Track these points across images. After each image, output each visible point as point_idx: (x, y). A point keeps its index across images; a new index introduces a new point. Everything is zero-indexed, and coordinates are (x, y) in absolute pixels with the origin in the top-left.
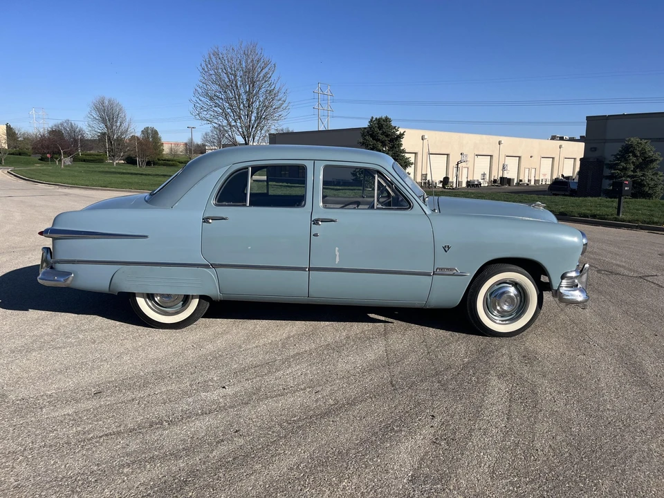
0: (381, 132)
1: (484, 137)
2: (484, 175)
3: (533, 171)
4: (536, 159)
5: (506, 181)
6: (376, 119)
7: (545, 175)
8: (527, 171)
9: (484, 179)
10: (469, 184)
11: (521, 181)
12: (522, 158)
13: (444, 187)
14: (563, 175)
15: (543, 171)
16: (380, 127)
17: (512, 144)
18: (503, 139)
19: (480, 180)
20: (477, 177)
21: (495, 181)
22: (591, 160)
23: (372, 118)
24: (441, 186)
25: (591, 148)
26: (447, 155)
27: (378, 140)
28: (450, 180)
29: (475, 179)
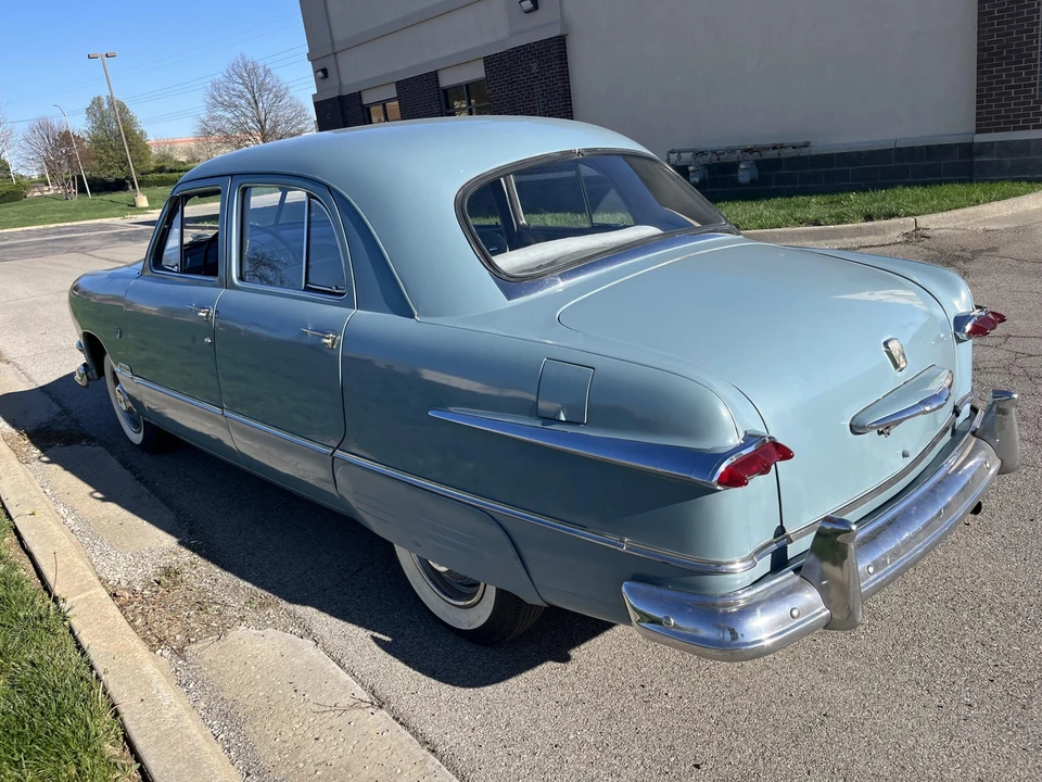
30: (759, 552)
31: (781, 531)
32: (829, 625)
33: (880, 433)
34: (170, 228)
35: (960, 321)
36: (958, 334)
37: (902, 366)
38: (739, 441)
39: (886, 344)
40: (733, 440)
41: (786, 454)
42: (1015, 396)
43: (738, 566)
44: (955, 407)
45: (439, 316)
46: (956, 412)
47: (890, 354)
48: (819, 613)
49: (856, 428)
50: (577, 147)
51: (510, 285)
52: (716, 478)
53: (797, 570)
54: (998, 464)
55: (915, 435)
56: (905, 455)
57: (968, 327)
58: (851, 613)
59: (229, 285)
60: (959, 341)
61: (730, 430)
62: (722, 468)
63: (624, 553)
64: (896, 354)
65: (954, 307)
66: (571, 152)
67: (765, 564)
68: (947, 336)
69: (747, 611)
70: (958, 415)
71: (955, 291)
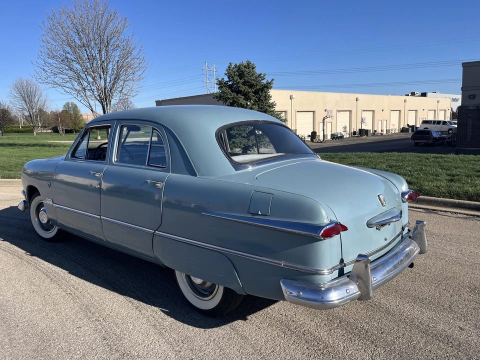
0: (242, 81)
1: (344, 95)
2: (345, 127)
3: (385, 122)
4: (387, 112)
5: (364, 132)
6: (236, 66)
7: (394, 125)
8: (380, 122)
9: (345, 131)
10: (334, 137)
11: (375, 131)
12: (376, 112)
13: (312, 140)
14: (408, 125)
15: (392, 122)
16: (241, 75)
17: (367, 100)
18: (360, 96)
19: (342, 133)
20: (339, 131)
21: (355, 133)
22: (471, 108)
23: (231, 64)
24: (309, 139)
25: (470, 96)
26: (313, 112)
27: (238, 92)
28: (317, 134)
29: (338, 131)
30: (334, 268)
31: (342, 261)
32: (360, 298)
33: (377, 229)
34: (82, 141)
35: (403, 194)
36: (403, 199)
37: (385, 204)
38: (328, 222)
39: (378, 196)
40: (326, 221)
41: (345, 228)
42: (425, 223)
43: (326, 271)
44: (402, 227)
45: (207, 176)
46: (403, 229)
47: (380, 199)
48: (356, 293)
49: (369, 225)
50: (260, 119)
51: (237, 166)
52: (320, 234)
53: (348, 277)
54: (419, 249)
55: (389, 233)
56: (386, 240)
57: (406, 197)
58: (368, 294)
59: (111, 163)
60: (403, 202)
61: (325, 218)
62: (322, 232)
63: (282, 267)
64: (382, 200)
65: (401, 189)
66: (258, 121)
67: (336, 273)
68: (399, 200)
69: (329, 290)
70: (403, 230)
71: (402, 184)
